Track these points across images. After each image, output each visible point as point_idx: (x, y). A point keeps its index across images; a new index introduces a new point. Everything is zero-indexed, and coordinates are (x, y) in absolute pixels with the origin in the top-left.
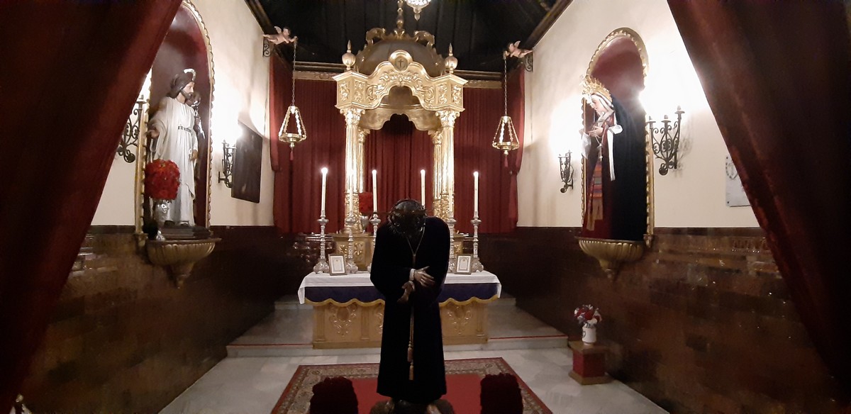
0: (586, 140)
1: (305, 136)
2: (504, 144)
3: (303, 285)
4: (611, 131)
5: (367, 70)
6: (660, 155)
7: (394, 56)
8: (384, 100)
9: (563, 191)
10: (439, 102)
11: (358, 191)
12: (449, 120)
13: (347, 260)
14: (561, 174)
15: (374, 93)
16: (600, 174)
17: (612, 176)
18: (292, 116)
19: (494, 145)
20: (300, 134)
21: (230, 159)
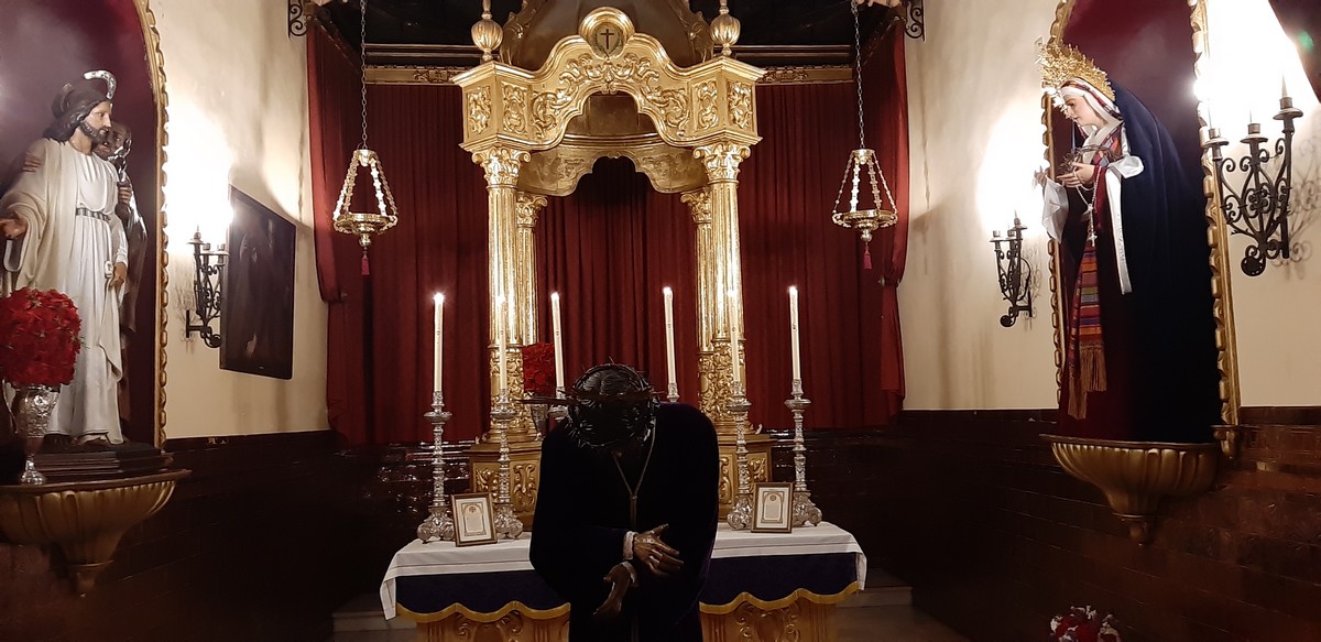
0: (1055, 197)
1: (394, 219)
2: (860, 214)
3: (392, 573)
4: (1115, 172)
5: (531, 58)
6: (1242, 224)
7: (590, 22)
8: (574, 123)
9: (1006, 322)
10: (700, 126)
11: (521, 341)
12: (726, 165)
13: (496, 508)
14: (1001, 281)
15: (550, 112)
16: (1093, 278)
17: (1125, 283)
18: (363, 173)
19: (836, 218)
20: (384, 214)
21: (214, 279)
